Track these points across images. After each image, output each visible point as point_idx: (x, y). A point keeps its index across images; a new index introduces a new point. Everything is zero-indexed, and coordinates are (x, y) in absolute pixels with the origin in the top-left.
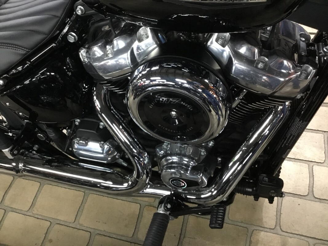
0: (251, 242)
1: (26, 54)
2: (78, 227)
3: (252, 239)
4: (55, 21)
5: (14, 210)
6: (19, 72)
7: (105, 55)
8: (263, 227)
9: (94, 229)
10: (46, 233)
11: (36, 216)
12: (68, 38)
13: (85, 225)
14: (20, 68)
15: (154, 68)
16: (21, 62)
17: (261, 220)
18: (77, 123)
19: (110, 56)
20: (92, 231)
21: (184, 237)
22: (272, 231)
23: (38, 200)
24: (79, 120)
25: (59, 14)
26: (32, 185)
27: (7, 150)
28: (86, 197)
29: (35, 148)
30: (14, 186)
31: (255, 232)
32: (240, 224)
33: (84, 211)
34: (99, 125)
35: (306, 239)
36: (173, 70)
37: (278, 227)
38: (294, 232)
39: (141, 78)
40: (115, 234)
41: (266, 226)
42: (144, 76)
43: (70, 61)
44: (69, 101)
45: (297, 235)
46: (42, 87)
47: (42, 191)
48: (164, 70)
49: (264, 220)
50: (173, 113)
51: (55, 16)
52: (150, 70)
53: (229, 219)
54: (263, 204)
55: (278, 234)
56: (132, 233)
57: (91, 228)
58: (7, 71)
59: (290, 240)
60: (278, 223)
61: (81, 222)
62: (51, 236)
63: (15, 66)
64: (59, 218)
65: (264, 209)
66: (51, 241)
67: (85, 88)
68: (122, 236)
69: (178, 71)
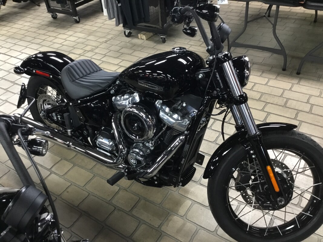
0: (168, 219)
1: (92, 93)
2: (84, 189)
3: (169, 218)
4: (108, 84)
5: (55, 173)
6: (88, 99)
7: (121, 99)
8: (177, 214)
9: (92, 192)
10: (67, 188)
11: (65, 179)
12: (111, 91)
13: (88, 189)
14: (88, 98)
15: (134, 106)
16: (90, 96)
17: (178, 211)
18: (102, 129)
19: (122, 100)
20: (90, 193)
21: (135, 208)
22: (181, 217)
23: (69, 172)
24: (104, 128)
25: (110, 82)
26: (69, 165)
27: (70, 130)
28: (94, 177)
29: (80, 138)
30: (60, 162)
31: (172, 215)
32: (166, 210)
33: (90, 183)
34: (111, 131)
35: (197, 226)
36: (140, 109)
37: (185, 217)
38: (192, 221)
39: (128, 108)
40: (101, 197)
41: (179, 214)
42: (130, 107)
43: (109, 101)
44: (103, 121)
45: (193, 222)
46: (95, 110)
47: (73, 169)
48: (137, 107)
49: (180, 211)
50: (136, 125)
51: (108, 82)
52: (133, 106)
53: (162, 206)
54: (183, 204)
55: (183, 219)
56: (110, 199)
57: (90, 192)
58: (83, 98)
59: (188, 223)
60: (186, 215)
61: (87, 187)
62: (69, 190)
63: (87, 97)
64: (77, 183)
65: (182, 206)
66: (68, 192)
67: (110, 114)
68: (104, 199)
69: (142, 110)
